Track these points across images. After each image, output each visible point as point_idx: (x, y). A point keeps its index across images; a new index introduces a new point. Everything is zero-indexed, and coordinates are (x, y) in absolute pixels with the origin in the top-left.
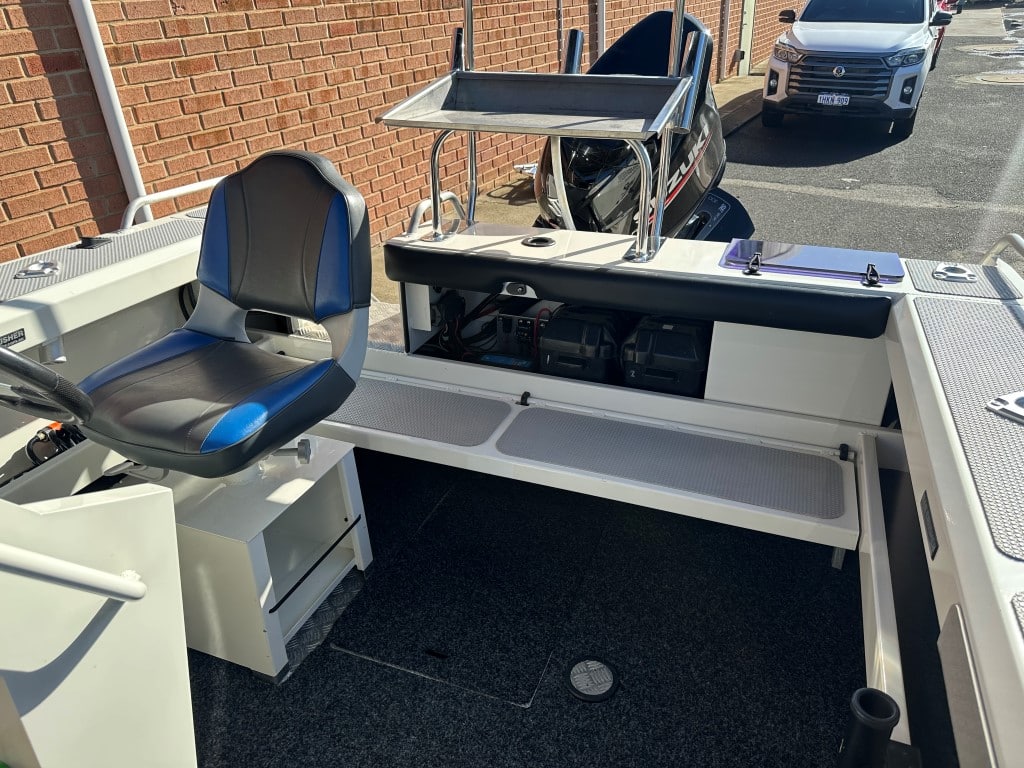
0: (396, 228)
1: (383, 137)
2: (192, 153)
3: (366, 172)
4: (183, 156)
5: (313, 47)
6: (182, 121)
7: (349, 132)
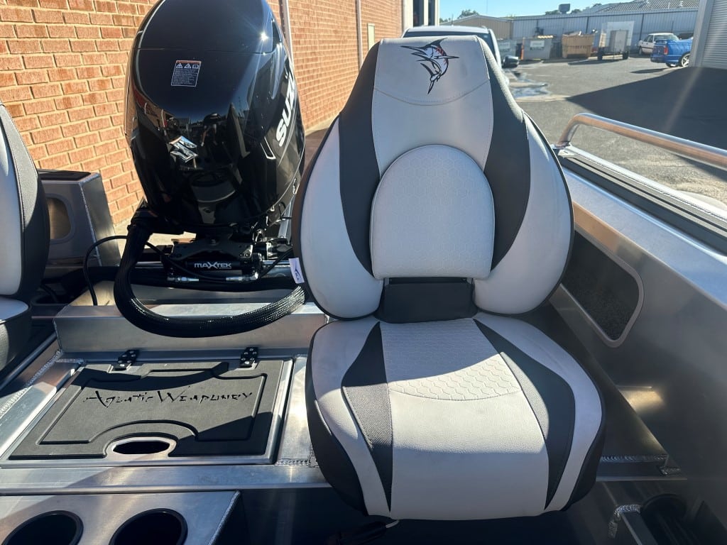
5: (89, 43)
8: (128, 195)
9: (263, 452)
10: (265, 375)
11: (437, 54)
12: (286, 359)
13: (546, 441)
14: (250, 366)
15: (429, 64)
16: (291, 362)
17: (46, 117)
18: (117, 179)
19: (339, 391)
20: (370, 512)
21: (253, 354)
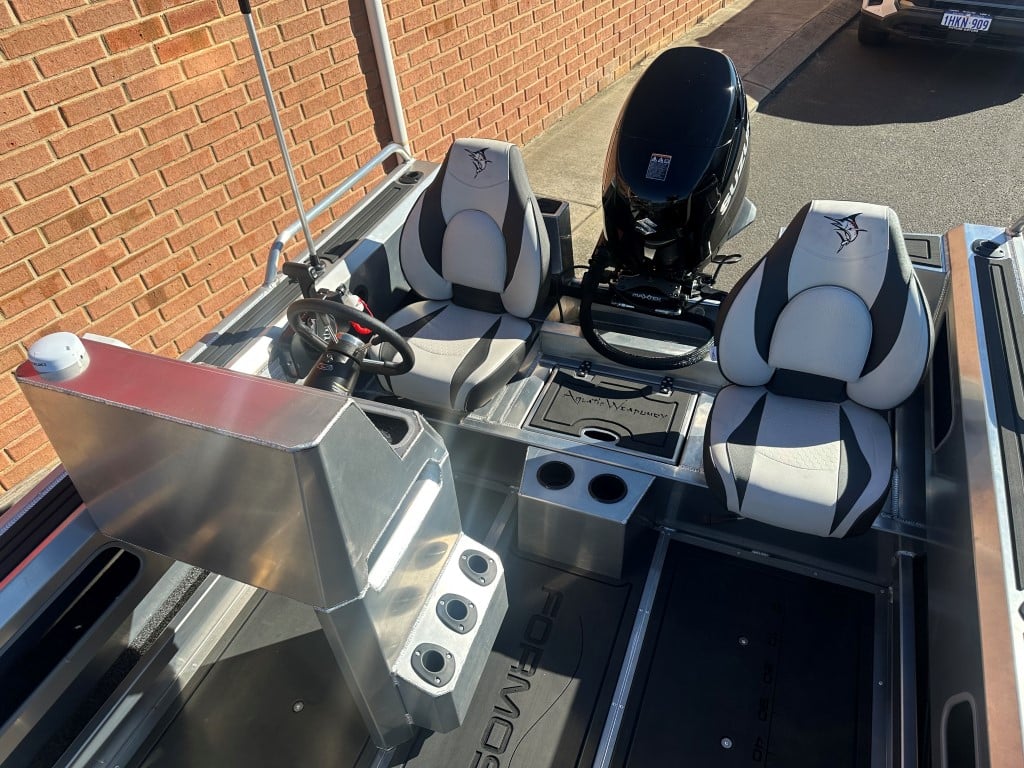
0: (575, 101)
1: (572, 9)
2: (427, 43)
3: (555, 46)
4: (421, 47)
6: (421, 13)
7: (545, 8)
8: (540, 107)
9: (671, 457)
10: (677, 404)
11: (851, 226)
12: (693, 393)
13: (838, 502)
14: (666, 393)
15: (842, 233)
16: (696, 396)
17: (474, 26)
18: (531, 88)
19: (725, 444)
20: (729, 509)
21: (669, 383)
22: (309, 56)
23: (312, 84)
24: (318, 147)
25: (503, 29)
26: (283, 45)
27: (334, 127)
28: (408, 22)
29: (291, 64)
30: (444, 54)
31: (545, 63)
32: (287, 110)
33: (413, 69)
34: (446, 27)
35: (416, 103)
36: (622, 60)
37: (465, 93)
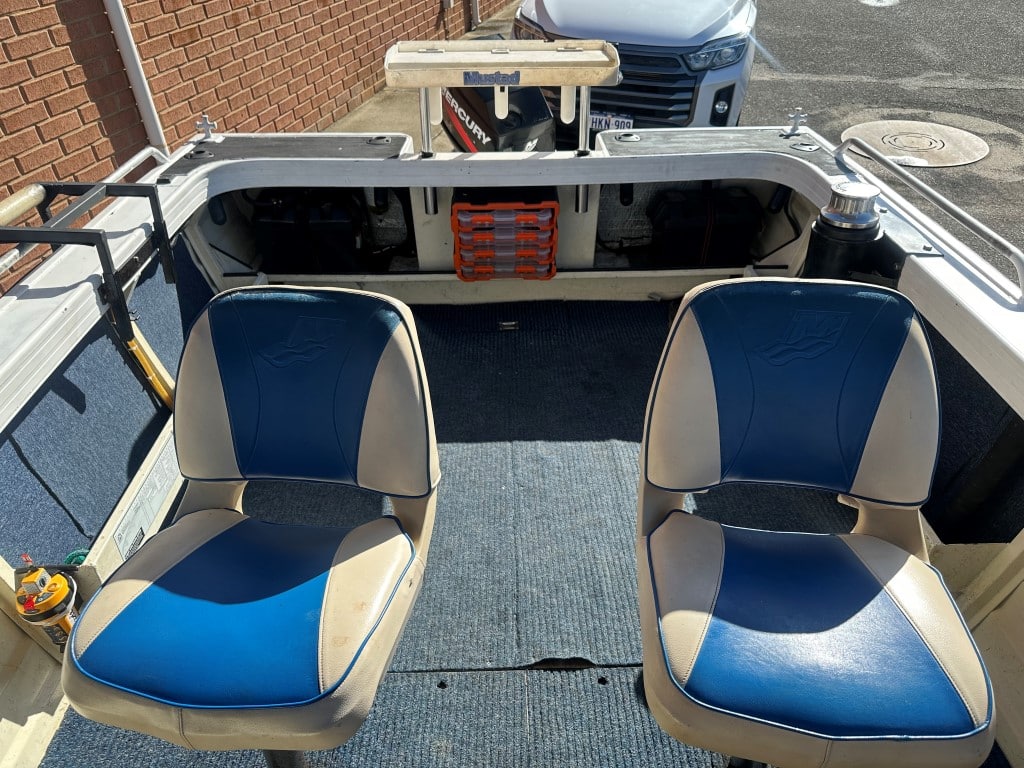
4: (167, 54)
22: (48, 52)
23: (55, 80)
24: (68, 146)
25: (248, 44)
26: (17, 38)
27: (83, 128)
28: (150, 27)
29: (30, 58)
30: (192, 63)
31: (294, 80)
32: (30, 106)
33: (162, 75)
34: (191, 36)
35: (170, 109)
36: (366, 85)
37: (218, 103)
